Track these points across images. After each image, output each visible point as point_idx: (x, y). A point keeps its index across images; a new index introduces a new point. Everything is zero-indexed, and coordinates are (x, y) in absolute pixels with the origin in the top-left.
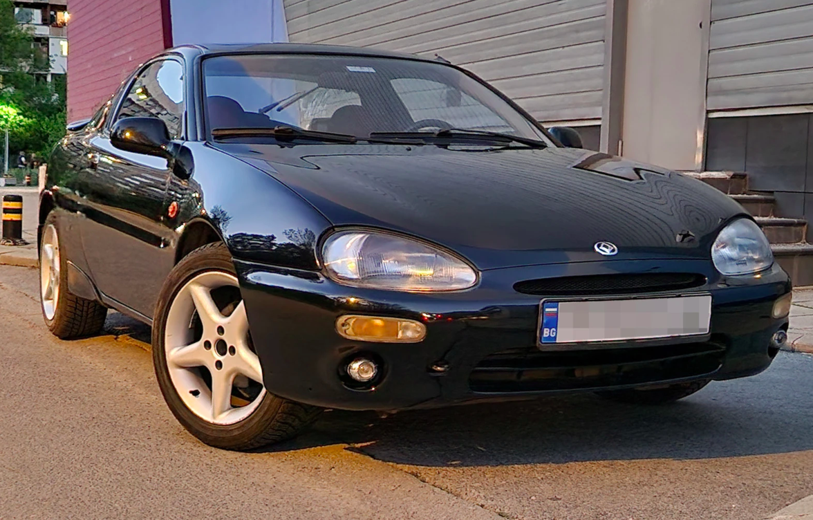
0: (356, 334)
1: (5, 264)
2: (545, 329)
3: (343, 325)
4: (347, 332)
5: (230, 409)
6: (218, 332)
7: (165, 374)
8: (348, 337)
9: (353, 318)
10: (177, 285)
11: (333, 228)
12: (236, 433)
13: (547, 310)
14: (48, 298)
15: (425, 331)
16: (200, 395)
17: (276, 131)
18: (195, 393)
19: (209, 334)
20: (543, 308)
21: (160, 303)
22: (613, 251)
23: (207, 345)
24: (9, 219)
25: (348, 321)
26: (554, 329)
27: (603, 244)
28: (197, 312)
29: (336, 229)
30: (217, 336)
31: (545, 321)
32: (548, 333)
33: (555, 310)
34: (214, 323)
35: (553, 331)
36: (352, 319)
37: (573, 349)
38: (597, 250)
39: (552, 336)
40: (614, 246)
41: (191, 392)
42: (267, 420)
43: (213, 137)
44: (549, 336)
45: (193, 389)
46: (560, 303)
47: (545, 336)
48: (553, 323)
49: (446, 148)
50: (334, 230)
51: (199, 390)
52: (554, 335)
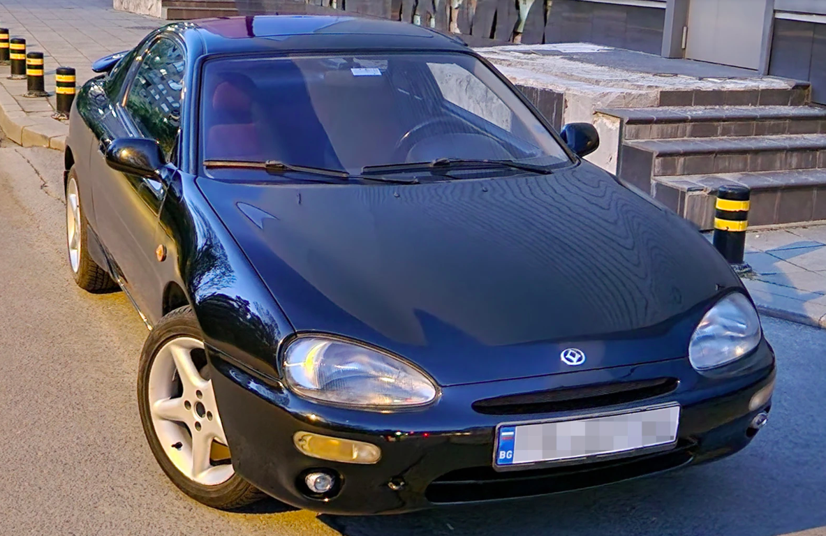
0: (312, 451)
1: (56, 149)
2: (501, 452)
3: (300, 440)
4: (304, 447)
5: (209, 468)
6: (197, 394)
7: (149, 424)
8: (305, 453)
9: (310, 435)
10: (159, 343)
11: (295, 334)
12: (214, 495)
13: (503, 434)
14: (73, 248)
15: (380, 453)
16: (182, 448)
17: (268, 166)
18: (178, 446)
19: (188, 395)
20: (499, 433)
21: (144, 356)
22: (579, 360)
23: (187, 404)
24: (63, 93)
25: (304, 438)
26: (510, 452)
27: (570, 351)
28: (177, 371)
29: (298, 335)
30: (196, 399)
31: (501, 444)
32: (504, 455)
33: (512, 433)
34: (194, 386)
36: (309, 437)
37: (530, 468)
38: (563, 359)
39: (508, 457)
40: (582, 354)
41: (173, 446)
42: (240, 490)
43: (205, 167)
44: (506, 458)
45: (175, 443)
46: (517, 428)
47: (501, 457)
48: (509, 445)
50: (296, 337)
51: (182, 443)
52: (510, 457)
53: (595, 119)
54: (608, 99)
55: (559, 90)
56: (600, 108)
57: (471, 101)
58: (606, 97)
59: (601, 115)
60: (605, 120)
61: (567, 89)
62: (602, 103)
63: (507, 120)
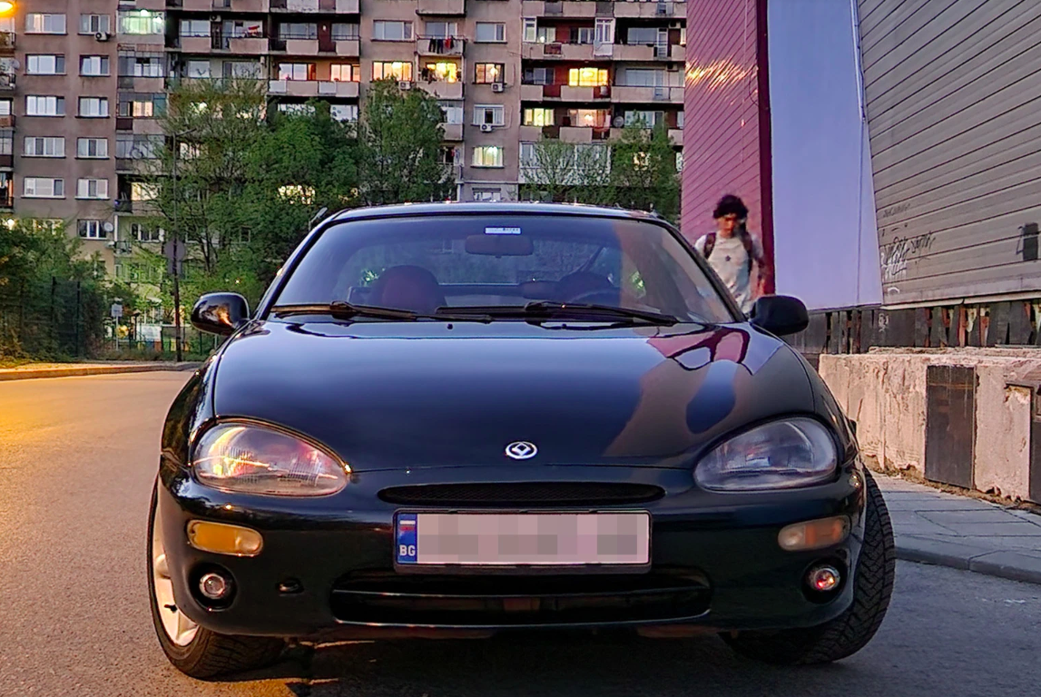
2: (401, 547)
3: (191, 532)
4: (194, 540)
8: (195, 546)
11: (215, 419)
13: (402, 522)
15: (262, 542)
16: (177, 611)
18: (173, 609)
20: (397, 521)
22: (529, 453)
25: (194, 527)
26: (413, 547)
27: (520, 444)
31: (400, 537)
32: (405, 551)
33: (413, 523)
35: (412, 549)
37: (441, 572)
38: (508, 453)
39: (411, 555)
40: (533, 446)
41: (167, 606)
44: (407, 555)
45: (173, 604)
46: (419, 516)
47: (402, 554)
48: (412, 538)
49: (539, 325)
50: (216, 422)
51: (176, 606)
52: (413, 554)
53: (1007, 394)
54: (1026, 369)
55: (972, 364)
56: (1014, 379)
57: (888, 395)
58: (1023, 367)
59: (1013, 388)
60: (1017, 394)
61: (980, 362)
62: (1017, 373)
63: (923, 412)
